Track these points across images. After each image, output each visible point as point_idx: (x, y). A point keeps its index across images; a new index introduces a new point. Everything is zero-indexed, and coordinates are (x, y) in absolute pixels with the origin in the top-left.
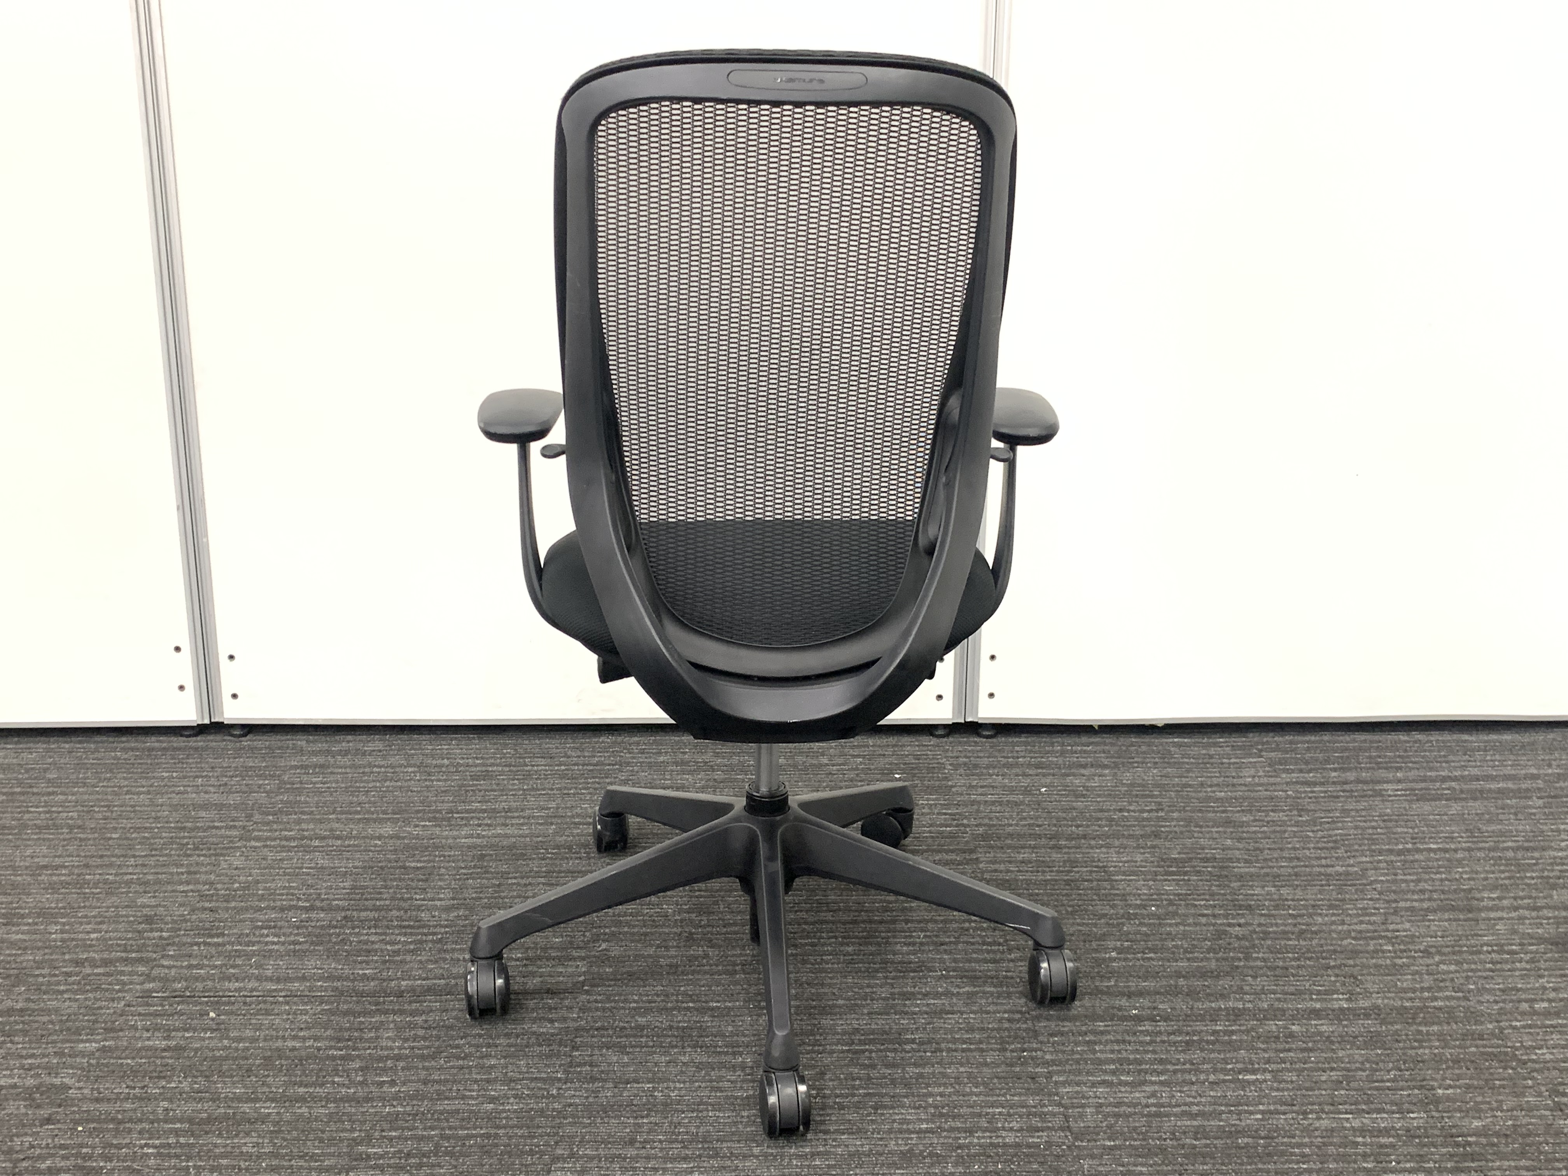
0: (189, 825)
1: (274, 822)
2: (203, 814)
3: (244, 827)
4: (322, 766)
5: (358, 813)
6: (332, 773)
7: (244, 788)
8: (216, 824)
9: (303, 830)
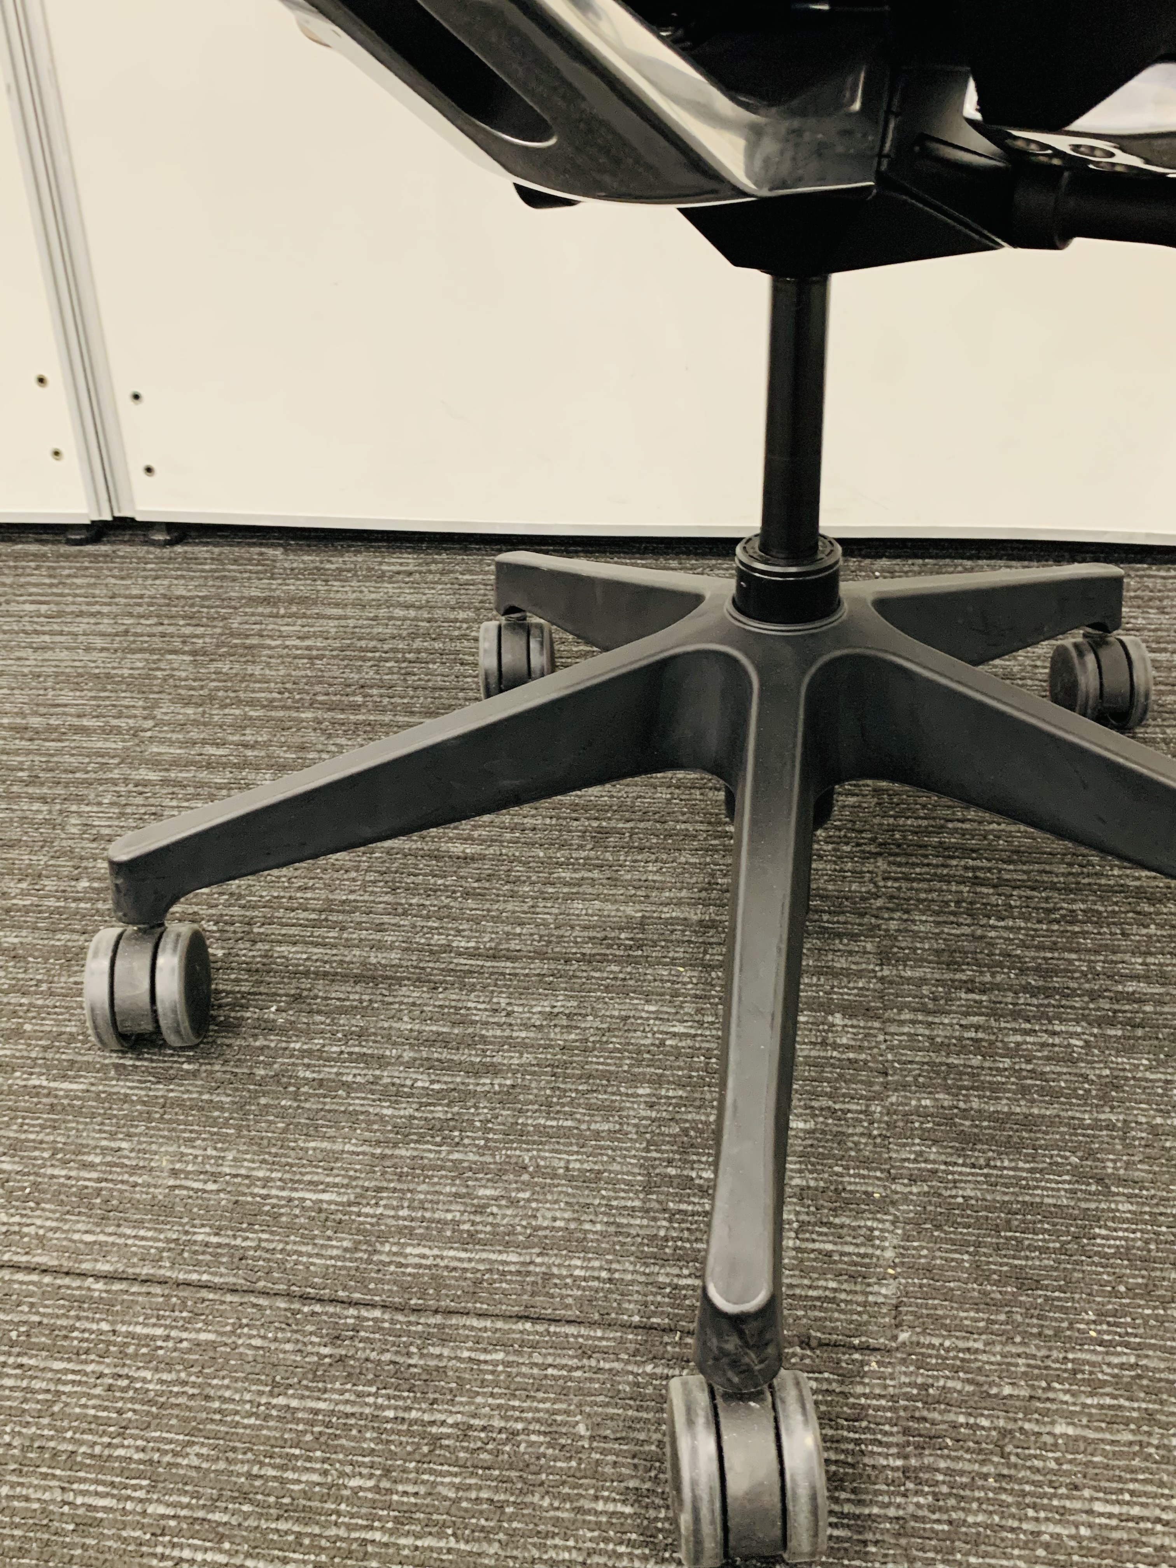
0: (35, 721)
1: (196, 723)
2: (67, 696)
3: (135, 732)
4: (303, 601)
5: (355, 708)
6: (319, 616)
7: (157, 643)
8: (85, 722)
9: (246, 746)
